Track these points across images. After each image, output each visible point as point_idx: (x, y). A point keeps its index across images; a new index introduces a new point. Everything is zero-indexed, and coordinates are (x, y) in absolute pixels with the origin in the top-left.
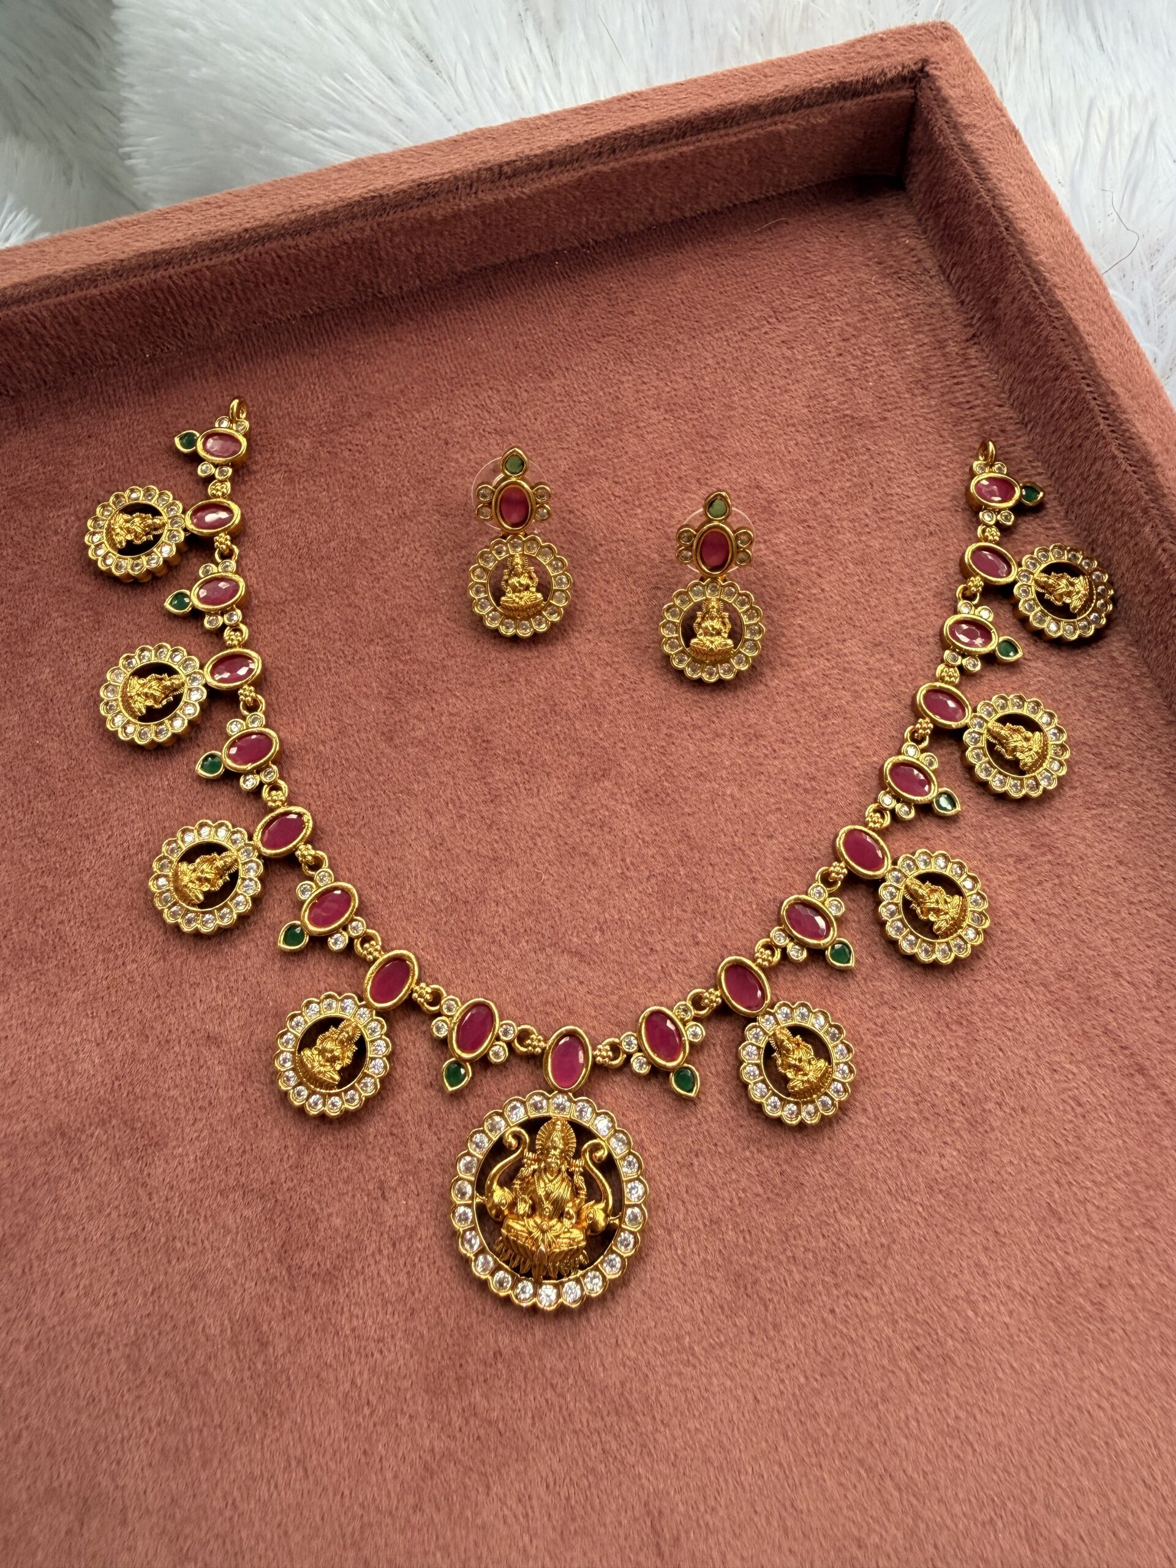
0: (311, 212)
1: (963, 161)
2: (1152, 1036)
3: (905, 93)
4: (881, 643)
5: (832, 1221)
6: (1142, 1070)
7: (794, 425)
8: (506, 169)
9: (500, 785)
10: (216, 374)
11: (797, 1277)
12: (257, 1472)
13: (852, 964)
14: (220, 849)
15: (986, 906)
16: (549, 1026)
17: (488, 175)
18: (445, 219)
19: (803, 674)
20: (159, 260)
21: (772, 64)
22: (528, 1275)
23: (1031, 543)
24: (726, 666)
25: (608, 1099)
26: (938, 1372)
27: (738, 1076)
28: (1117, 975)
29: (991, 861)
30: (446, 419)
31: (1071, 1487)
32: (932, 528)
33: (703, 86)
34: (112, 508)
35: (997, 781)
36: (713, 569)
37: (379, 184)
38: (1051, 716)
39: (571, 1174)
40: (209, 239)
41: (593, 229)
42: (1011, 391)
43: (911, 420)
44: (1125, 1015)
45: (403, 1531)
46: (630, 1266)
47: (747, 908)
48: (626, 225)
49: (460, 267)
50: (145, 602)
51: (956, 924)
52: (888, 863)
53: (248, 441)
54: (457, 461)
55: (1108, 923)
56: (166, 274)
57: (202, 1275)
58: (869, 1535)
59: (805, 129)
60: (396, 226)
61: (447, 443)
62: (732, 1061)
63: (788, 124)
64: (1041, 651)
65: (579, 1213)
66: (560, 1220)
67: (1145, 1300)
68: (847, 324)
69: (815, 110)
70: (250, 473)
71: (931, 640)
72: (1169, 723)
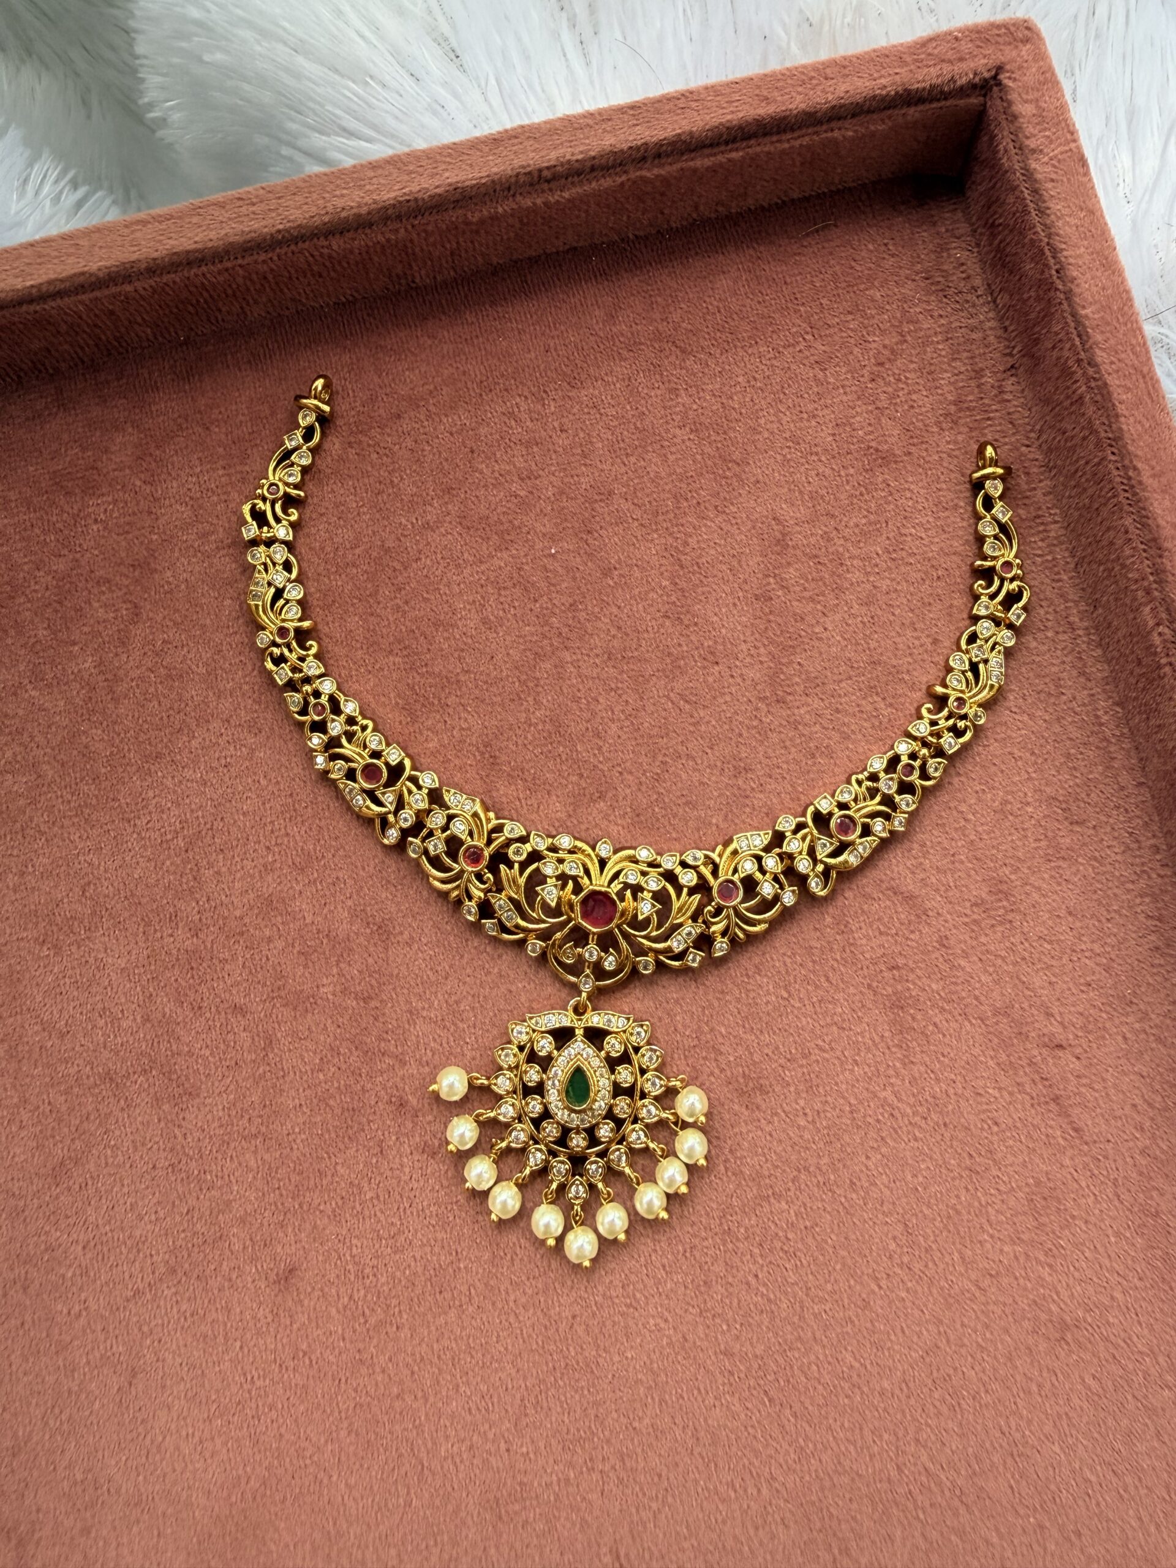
1: (1024, 189)
3: (975, 101)
7: (817, 454)
8: (545, 173)
10: (249, 362)
17: (527, 179)
19: (796, 711)
28: (1049, 1015)
30: (473, 425)
32: (940, 573)
41: (634, 225)
42: (1041, 433)
48: (668, 222)
54: (481, 473)
55: (1049, 967)
59: (863, 136)
60: (430, 227)
61: (472, 452)
63: (845, 131)
68: (885, 347)
69: (876, 117)
72: (1141, 784)
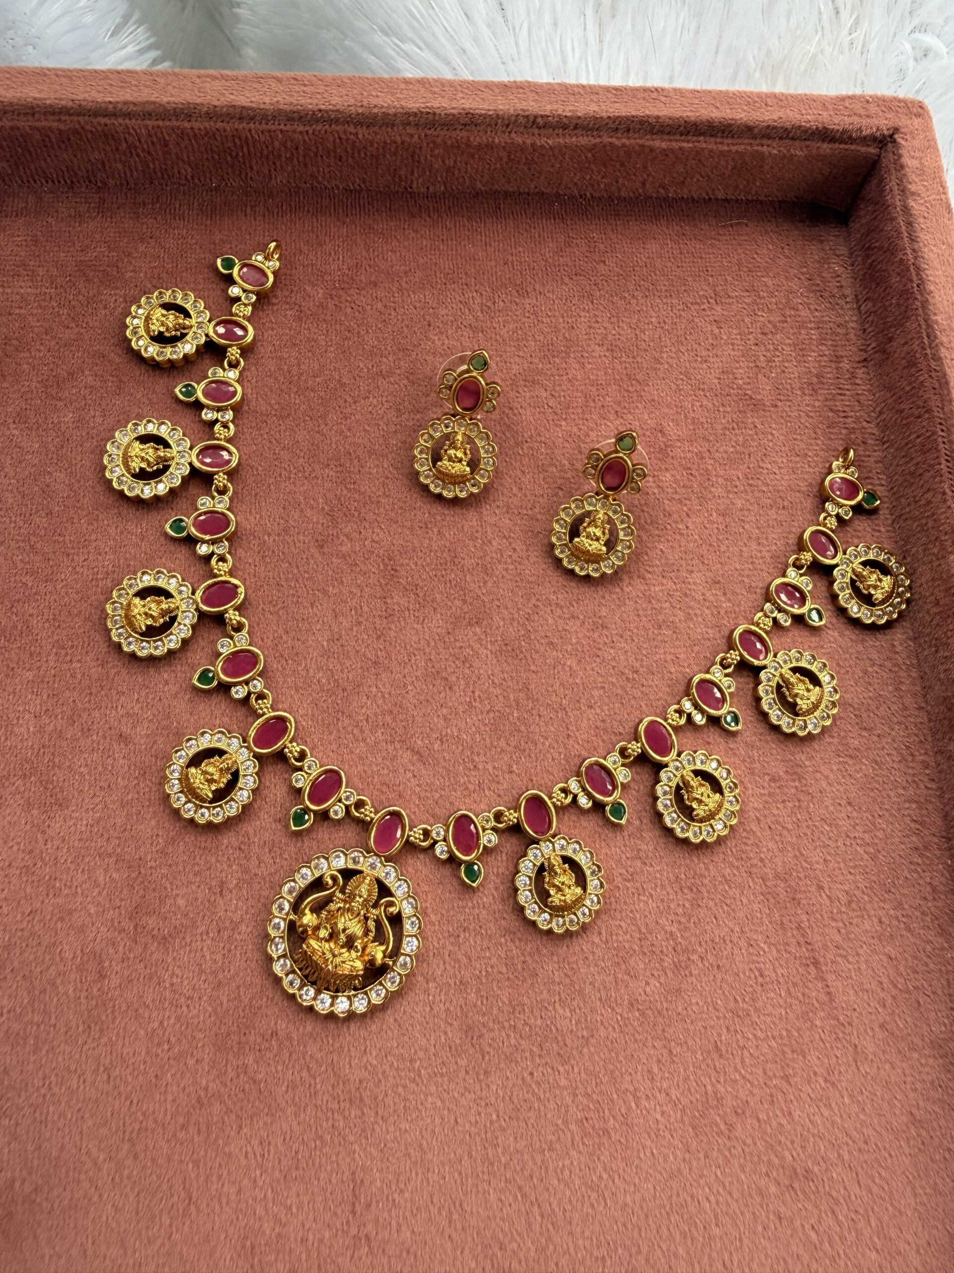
0: (375, 110)
1: (901, 220)
2: (832, 941)
3: (873, 150)
4: (719, 582)
5: (551, 1008)
6: (816, 963)
8: (539, 120)
9: (396, 607)
10: (264, 216)
11: (513, 1042)
12: (73, 1067)
13: (623, 822)
14: (168, 595)
15: (738, 808)
16: (381, 802)
17: (524, 121)
18: (480, 145)
19: (652, 588)
20: (245, 113)
21: (774, 96)
22: (313, 983)
23: (859, 537)
24: (595, 566)
25: (410, 870)
26: (597, 1141)
27: (513, 881)
28: (820, 888)
29: (752, 774)
30: (435, 305)
31: (668, 1250)
32: (786, 504)
33: (714, 98)
34: (154, 301)
35: (776, 715)
36: (608, 489)
37: (436, 104)
38: (832, 677)
39: (366, 918)
40: (288, 108)
41: (593, 186)
42: (881, 413)
43: (795, 414)
44: (817, 919)
45: (168, 1141)
46: (392, 998)
47: (556, 756)
48: (619, 190)
49: (479, 185)
50: (161, 383)
51: (711, 816)
52: (674, 753)
53: (275, 277)
54: (434, 341)
55: (825, 846)
56: (247, 127)
57: (70, 912)
58: (510, 1242)
59: (785, 156)
60: (439, 140)
61: (429, 325)
62: (511, 868)
63: (772, 149)
64: (840, 623)
65: (364, 949)
66: (349, 951)
67: (765, 1132)
68: (769, 322)
69: (797, 143)
70: (269, 303)
71: (758, 591)
72: (920, 708)
